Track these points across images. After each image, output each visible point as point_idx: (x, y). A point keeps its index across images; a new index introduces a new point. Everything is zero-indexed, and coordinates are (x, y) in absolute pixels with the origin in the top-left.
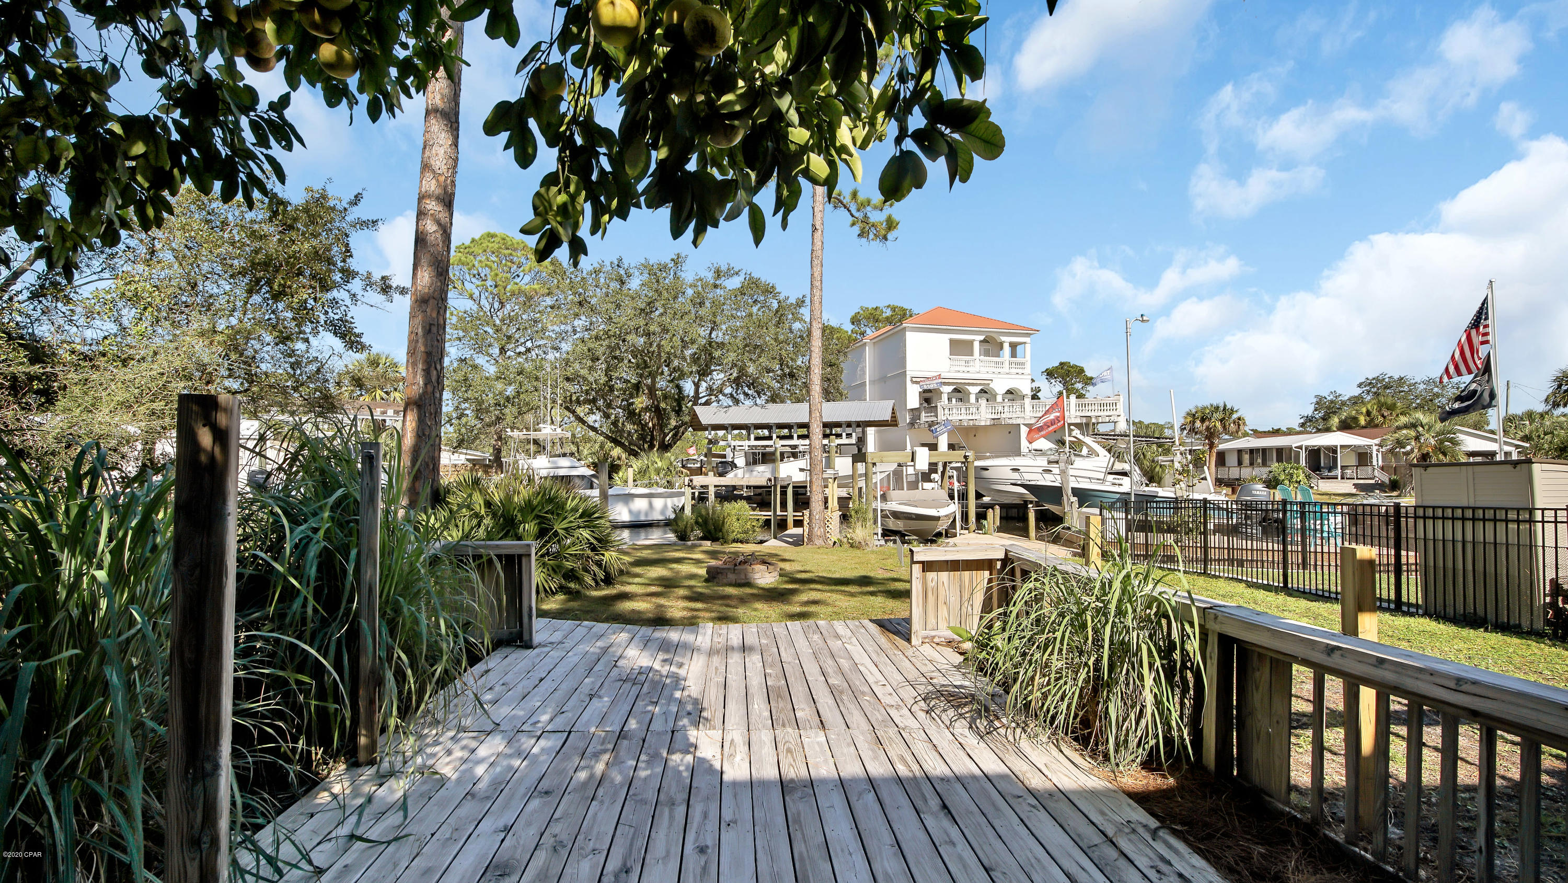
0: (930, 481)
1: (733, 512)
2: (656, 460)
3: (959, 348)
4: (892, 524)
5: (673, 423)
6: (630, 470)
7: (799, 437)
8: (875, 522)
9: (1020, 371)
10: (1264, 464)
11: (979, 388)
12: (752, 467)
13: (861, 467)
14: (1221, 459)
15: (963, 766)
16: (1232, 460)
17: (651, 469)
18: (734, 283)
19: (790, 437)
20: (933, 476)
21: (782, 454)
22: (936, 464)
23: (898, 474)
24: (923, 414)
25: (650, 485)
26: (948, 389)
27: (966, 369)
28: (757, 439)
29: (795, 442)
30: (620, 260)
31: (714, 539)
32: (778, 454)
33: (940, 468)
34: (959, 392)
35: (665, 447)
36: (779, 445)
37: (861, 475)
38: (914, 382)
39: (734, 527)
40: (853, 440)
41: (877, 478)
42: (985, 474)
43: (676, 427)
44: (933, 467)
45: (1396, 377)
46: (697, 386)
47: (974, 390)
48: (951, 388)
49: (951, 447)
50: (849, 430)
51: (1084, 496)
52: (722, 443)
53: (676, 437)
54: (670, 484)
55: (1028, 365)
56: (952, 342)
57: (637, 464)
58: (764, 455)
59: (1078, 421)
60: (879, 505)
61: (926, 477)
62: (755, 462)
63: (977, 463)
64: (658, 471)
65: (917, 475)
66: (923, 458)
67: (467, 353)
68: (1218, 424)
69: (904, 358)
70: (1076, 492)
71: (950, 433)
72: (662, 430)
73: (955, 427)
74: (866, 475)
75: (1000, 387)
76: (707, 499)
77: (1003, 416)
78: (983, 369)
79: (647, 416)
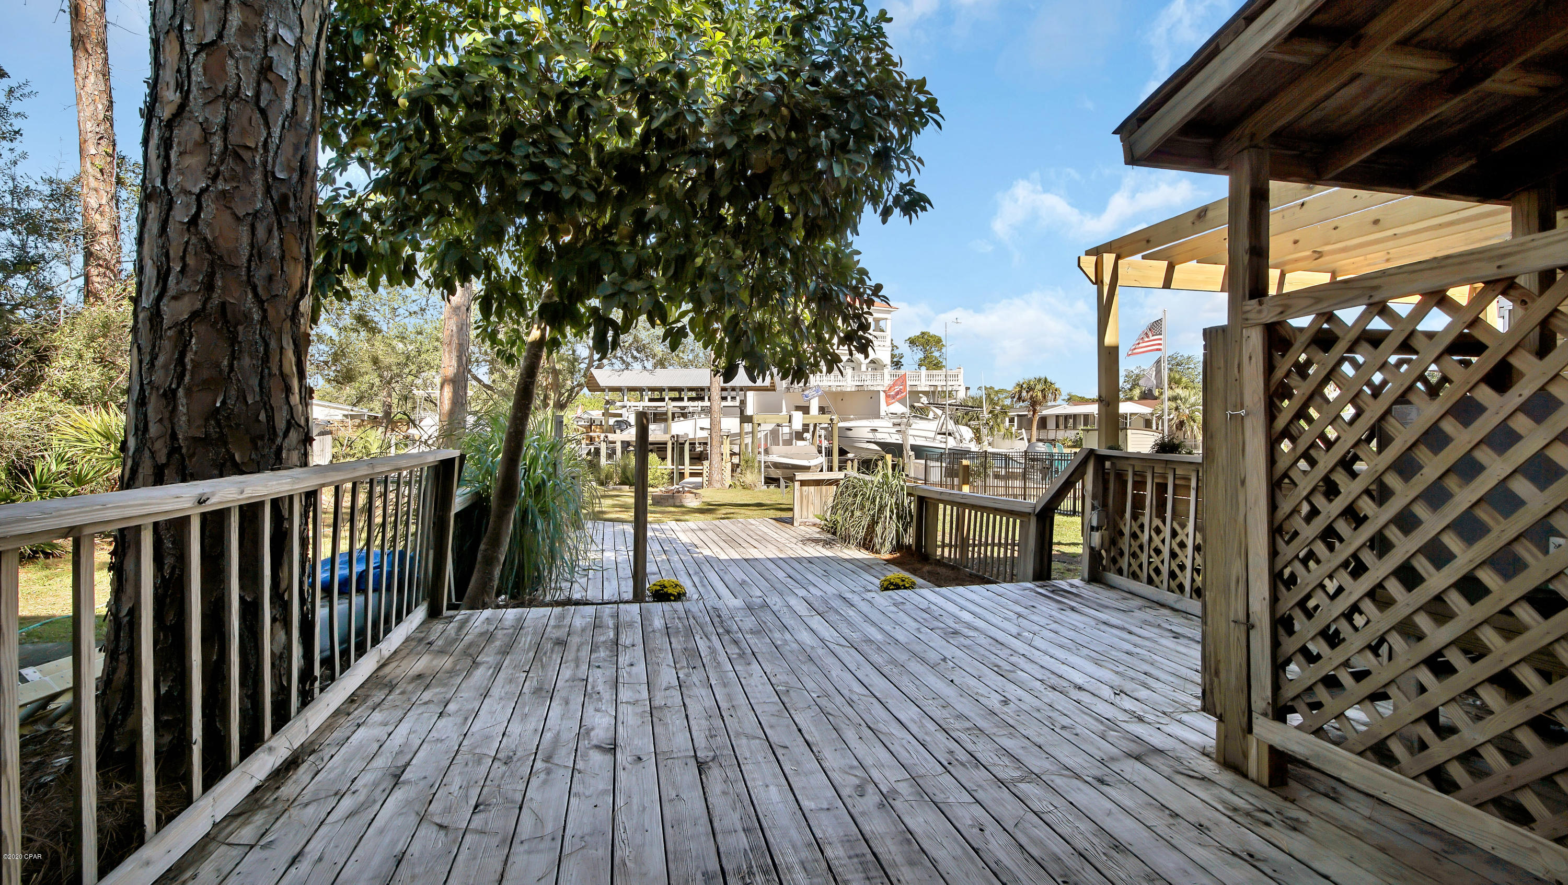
0: (803, 439)
4: (775, 473)
5: (568, 384)
7: (690, 399)
8: (760, 471)
9: (882, 344)
10: (1074, 428)
13: (748, 427)
14: (1043, 423)
15: (818, 555)
16: (1051, 424)
19: (681, 399)
20: (805, 435)
21: (673, 414)
22: (808, 425)
23: (774, 434)
28: (651, 400)
29: (685, 403)
32: (670, 415)
33: (811, 428)
36: (670, 406)
37: (747, 433)
40: (737, 403)
41: (761, 435)
42: (849, 433)
44: (806, 427)
45: (1186, 356)
49: (822, 410)
50: (733, 394)
51: (919, 451)
52: (618, 404)
53: (570, 398)
58: (655, 414)
59: (927, 389)
60: (763, 458)
61: (799, 436)
63: (841, 424)
65: (791, 434)
66: (798, 420)
68: (1040, 394)
70: (913, 448)
71: (821, 397)
73: (825, 392)
74: (752, 432)
77: (866, 383)
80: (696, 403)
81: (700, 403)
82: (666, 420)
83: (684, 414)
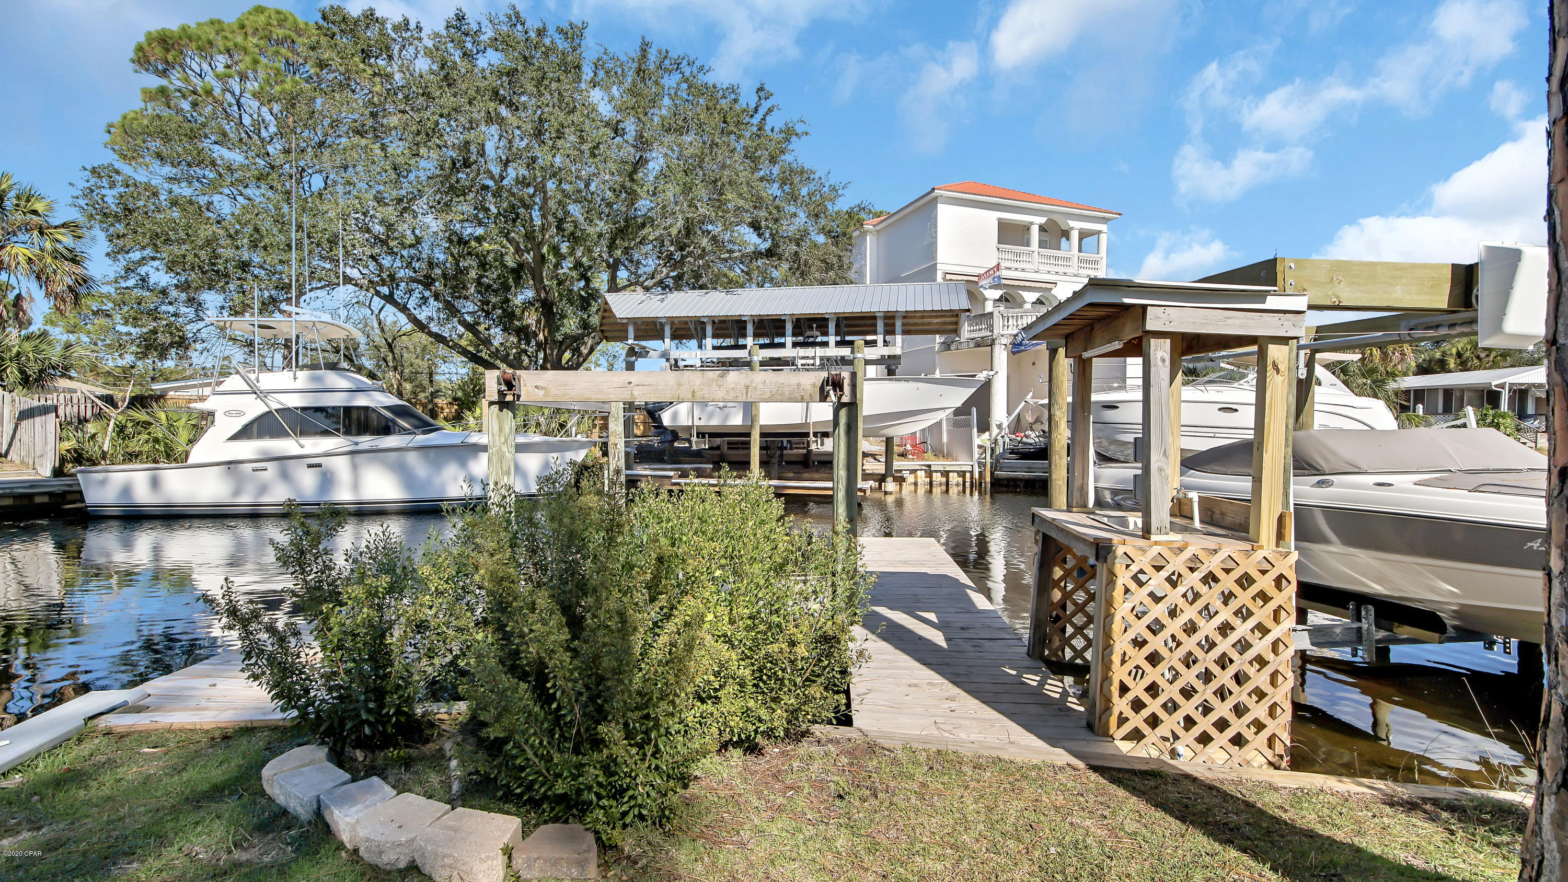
3: (1011, 233)
5: (570, 325)
19: (778, 345)
24: (965, 328)
27: (1021, 265)
29: (788, 352)
34: (1007, 300)
43: (577, 337)
46: (612, 269)
56: (1001, 222)
69: (935, 244)
78: (1041, 267)
81: (819, 351)
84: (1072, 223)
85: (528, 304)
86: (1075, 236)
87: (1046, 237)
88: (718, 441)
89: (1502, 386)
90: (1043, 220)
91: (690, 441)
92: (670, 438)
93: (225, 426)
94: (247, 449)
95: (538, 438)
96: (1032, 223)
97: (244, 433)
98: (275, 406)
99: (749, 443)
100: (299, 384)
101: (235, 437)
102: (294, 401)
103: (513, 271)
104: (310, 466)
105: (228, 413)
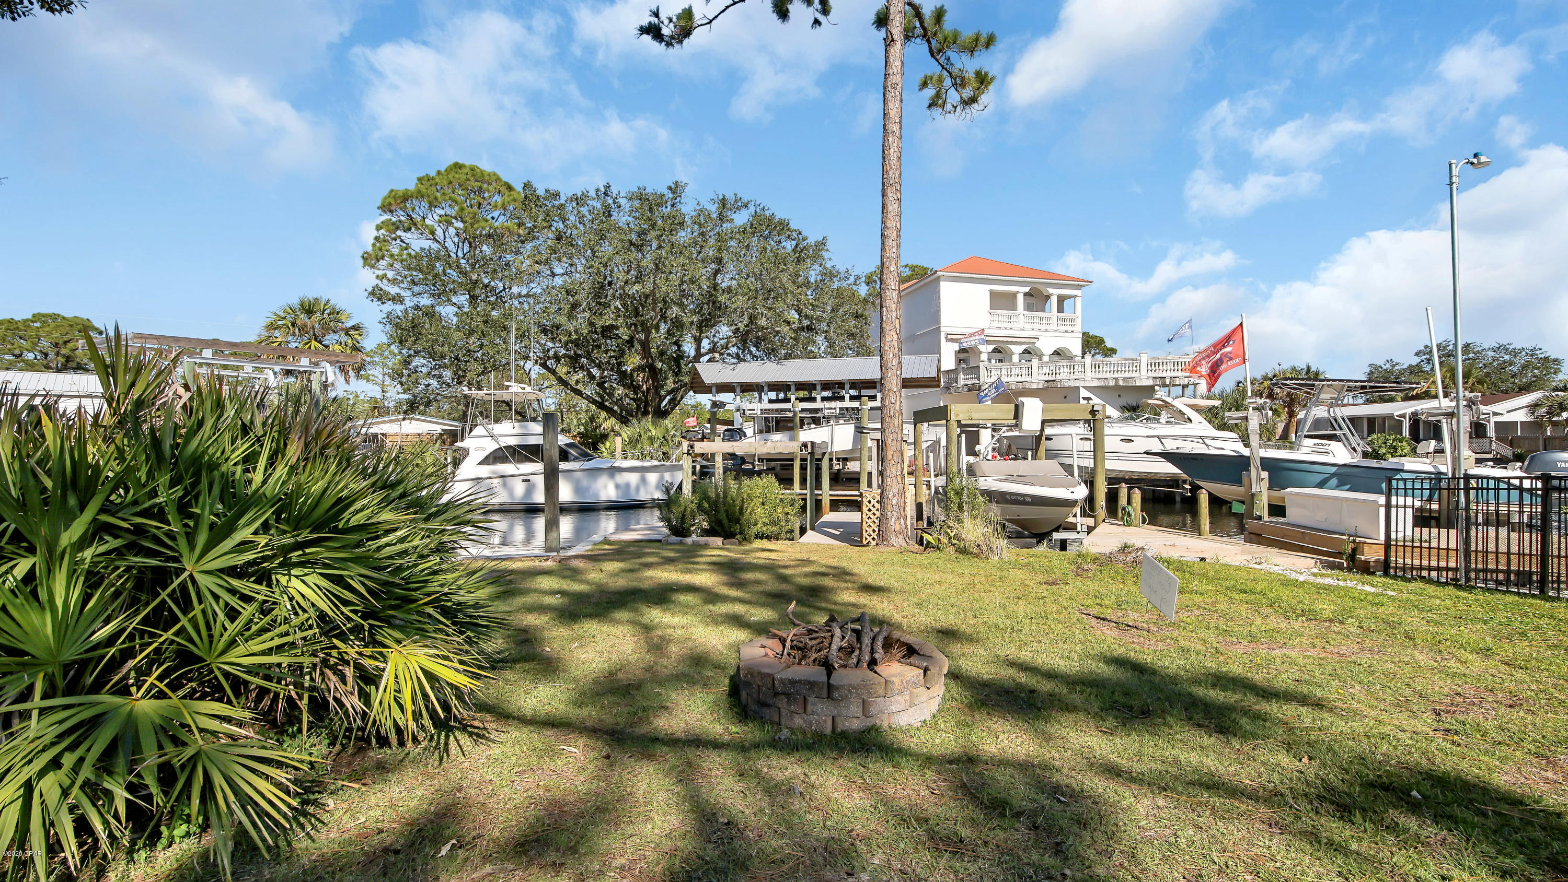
1: (756, 492)
2: (650, 427)
3: (1002, 301)
5: (670, 384)
6: (618, 439)
7: (823, 399)
9: (1069, 328)
11: (1023, 347)
12: (765, 435)
17: (644, 437)
18: (741, 218)
19: (812, 400)
21: (802, 420)
24: (961, 376)
25: (642, 457)
26: (986, 349)
27: (1008, 326)
28: (770, 401)
29: (818, 405)
30: (608, 187)
31: (728, 535)
32: (798, 420)
34: (1000, 352)
35: (662, 414)
36: (798, 410)
38: (948, 340)
39: (758, 515)
43: (672, 391)
46: (698, 341)
47: (1018, 349)
48: (990, 348)
51: (1276, 471)
52: (729, 407)
53: (674, 403)
54: (666, 456)
55: (1079, 322)
56: (993, 294)
57: (626, 433)
58: (778, 421)
59: (1150, 383)
62: (768, 430)
64: (652, 441)
67: (425, 301)
69: (938, 312)
72: (657, 392)
75: (1046, 346)
76: (713, 474)
77: (1059, 377)
78: (1027, 326)
79: (640, 378)
80: (832, 404)
81: (839, 404)
82: (791, 429)
83: (817, 421)
84: (1051, 291)
85: (640, 368)
86: (1054, 300)
87: (1031, 300)
88: (773, 464)
89: (1404, 416)
90: (1027, 289)
91: (753, 464)
92: (740, 462)
93: (476, 456)
94: (485, 471)
95: (656, 463)
96: (1018, 292)
97: (486, 461)
98: (503, 445)
99: (792, 465)
100: (515, 431)
101: (480, 464)
102: (513, 441)
103: (627, 342)
104: (524, 481)
105: (477, 449)
